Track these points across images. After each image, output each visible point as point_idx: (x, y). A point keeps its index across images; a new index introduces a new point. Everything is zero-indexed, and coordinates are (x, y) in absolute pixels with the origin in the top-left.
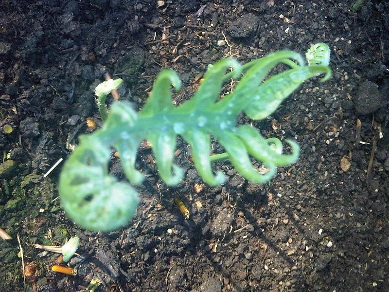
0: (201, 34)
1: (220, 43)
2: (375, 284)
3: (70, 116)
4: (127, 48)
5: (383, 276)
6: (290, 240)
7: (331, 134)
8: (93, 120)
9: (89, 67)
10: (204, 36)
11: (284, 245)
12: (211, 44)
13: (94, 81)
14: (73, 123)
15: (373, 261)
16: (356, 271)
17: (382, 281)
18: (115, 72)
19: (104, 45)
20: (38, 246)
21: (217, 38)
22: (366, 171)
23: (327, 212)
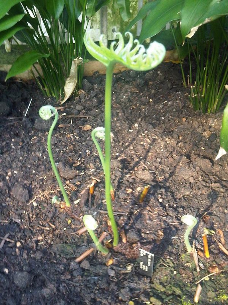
0: (32, 217)
1: (35, 204)
2: (151, 100)
3: (109, 276)
4: (54, 255)
5: (145, 98)
6: (142, 143)
7: (72, 137)
8: (108, 262)
9: (75, 273)
10: (33, 215)
11: (146, 146)
12: (37, 209)
13: (82, 268)
14: (113, 272)
15: (138, 105)
16: (147, 111)
17: (147, 97)
18: (73, 256)
19: (57, 268)
20: (198, 270)
21: (33, 207)
22: (88, 118)
23: (119, 131)
